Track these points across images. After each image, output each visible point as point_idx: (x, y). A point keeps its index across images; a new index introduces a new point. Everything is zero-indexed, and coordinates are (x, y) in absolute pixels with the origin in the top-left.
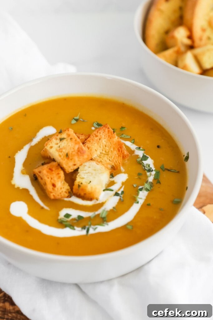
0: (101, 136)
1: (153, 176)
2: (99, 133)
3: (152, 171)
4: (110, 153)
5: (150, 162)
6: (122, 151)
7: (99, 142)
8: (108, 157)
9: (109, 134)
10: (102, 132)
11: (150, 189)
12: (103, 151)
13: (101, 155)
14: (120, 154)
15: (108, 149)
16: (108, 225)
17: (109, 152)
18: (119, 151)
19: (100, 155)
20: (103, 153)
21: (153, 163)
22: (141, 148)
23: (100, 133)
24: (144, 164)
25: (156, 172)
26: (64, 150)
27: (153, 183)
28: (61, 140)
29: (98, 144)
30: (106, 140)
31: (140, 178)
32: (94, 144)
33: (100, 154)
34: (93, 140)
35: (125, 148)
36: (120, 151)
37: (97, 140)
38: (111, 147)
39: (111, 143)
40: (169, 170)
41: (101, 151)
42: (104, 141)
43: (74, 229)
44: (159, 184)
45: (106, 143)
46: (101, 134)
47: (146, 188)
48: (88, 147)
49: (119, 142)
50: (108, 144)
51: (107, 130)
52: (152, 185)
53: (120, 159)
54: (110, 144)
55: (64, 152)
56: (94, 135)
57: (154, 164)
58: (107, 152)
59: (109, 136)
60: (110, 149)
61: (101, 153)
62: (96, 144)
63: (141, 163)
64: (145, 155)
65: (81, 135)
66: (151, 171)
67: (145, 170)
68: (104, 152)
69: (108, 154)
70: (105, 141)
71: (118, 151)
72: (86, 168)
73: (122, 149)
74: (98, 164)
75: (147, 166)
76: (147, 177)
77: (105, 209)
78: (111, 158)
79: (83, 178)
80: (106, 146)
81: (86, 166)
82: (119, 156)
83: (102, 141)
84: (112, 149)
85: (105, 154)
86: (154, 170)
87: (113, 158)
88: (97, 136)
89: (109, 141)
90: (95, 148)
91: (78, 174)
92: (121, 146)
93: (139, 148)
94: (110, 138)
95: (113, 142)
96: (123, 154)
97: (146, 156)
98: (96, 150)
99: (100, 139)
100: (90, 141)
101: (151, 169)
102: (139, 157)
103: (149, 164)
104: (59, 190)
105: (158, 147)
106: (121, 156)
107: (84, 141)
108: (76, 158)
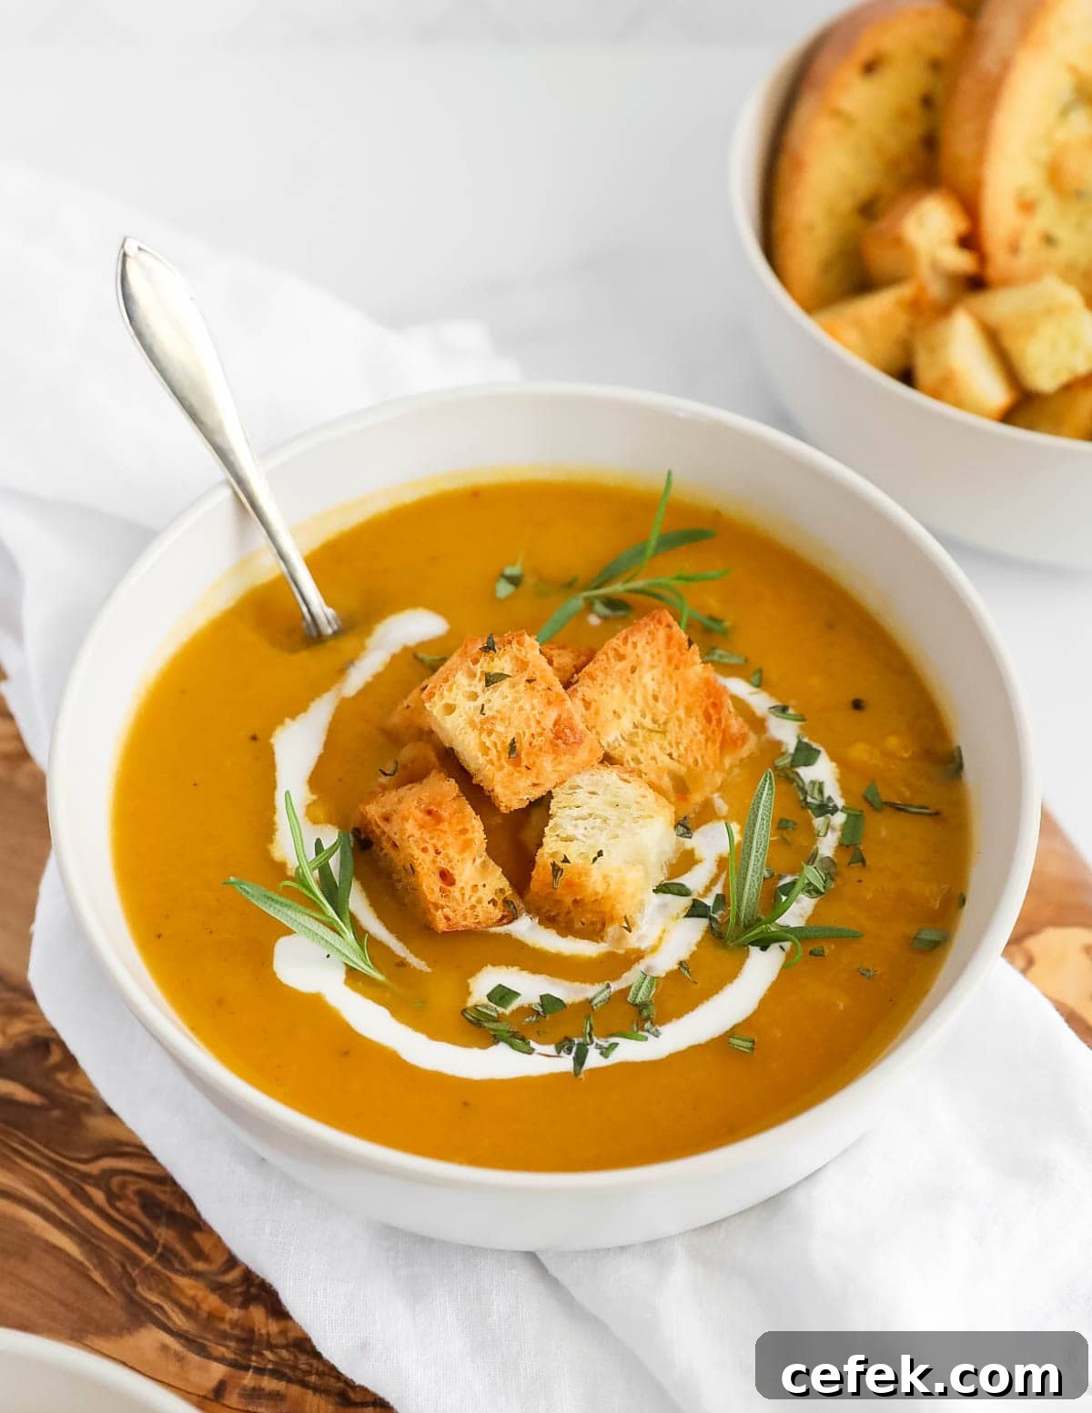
0: (638, 656)
1: (838, 834)
2: (630, 645)
3: (835, 810)
4: (672, 726)
5: (822, 772)
6: (719, 721)
7: (629, 681)
8: (666, 744)
9: (671, 651)
10: (644, 642)
11: (823, 890)
12: (644, 716)
13: (637, 733)
14: (713, 731)
15: (667, 711)
16: (657, 1035)
17: (670, 724)
18: (708, 719)
19: (631, 734)
20: (643, 728)
21: (838, 776)
22: (791, 711)
23: (635, 645)
24: (802, 780)
25: (849, 815)
26: (500, 728)
27: (836, 860)
28: (491, 680)
29: (625, 688)
30: (656, 672)
31: (784, 841)
32: (609, 690)
33: (632, 730)
34: (605, 671)
35: (732, 709)
36: (714, 722)
37: (621, 673)
38: (676, 702)
39: (677, 685)
40: (898, 808)
41: (638, 717)
42: (649, 679)
43: (530, 1051)
44: (860, 864)
45: (659, 684)
46: (639, 650)
47: (810, 884)
48: (584, 700)
49: (708, 682)
50: (667, 690)
51: (661, 633)
52: (832, 870)
53: (713, 750)
54: (674, 691)
55: (499, 735)
56: (611, 654)
57: (839, 781)
58: (661, 722)
59: (670, 659)
60: (672, 712)
61: (636, 726)
62: (618, 689)
63: (792, 776)
64: (806, 740)
65: (559, 648)
66: (827, 812)
67: (807, 805)
68: (648, 722)
69: (664, 733)
70: (653, 679)
71: (704, 721)
72: (581, 796)
73: (719, 713)
74: (625, 781)
75: (813, 790)
76: (814, 835)
77: (649, 969)
78: (678, 747)
79: (569, 839)
80: (656, 698)
81: (579, 787)
82: (707, 740)
83: (640, 678)
84: (681, 713)
85: (651, 731)
86: (840, 806)
87: (686, 749)
88: (621, 657)
89: (671, 677)
90: (614, 705)
91: (551, 823)
92: (717, 702)
93: (784, 709)
94: (675, 665)
95: (686, 682)
96: (724, 731)
97: (808, 747)
98: (615, 712)
99: (633, 671)
100: (593, 678)
101: (831, 805)
102: (783, 750)
103: (821, 781)
104: (467, 897)
105: (857, 705)
106: (714, 742)
107: (572, 677)
108: (547, 763)
